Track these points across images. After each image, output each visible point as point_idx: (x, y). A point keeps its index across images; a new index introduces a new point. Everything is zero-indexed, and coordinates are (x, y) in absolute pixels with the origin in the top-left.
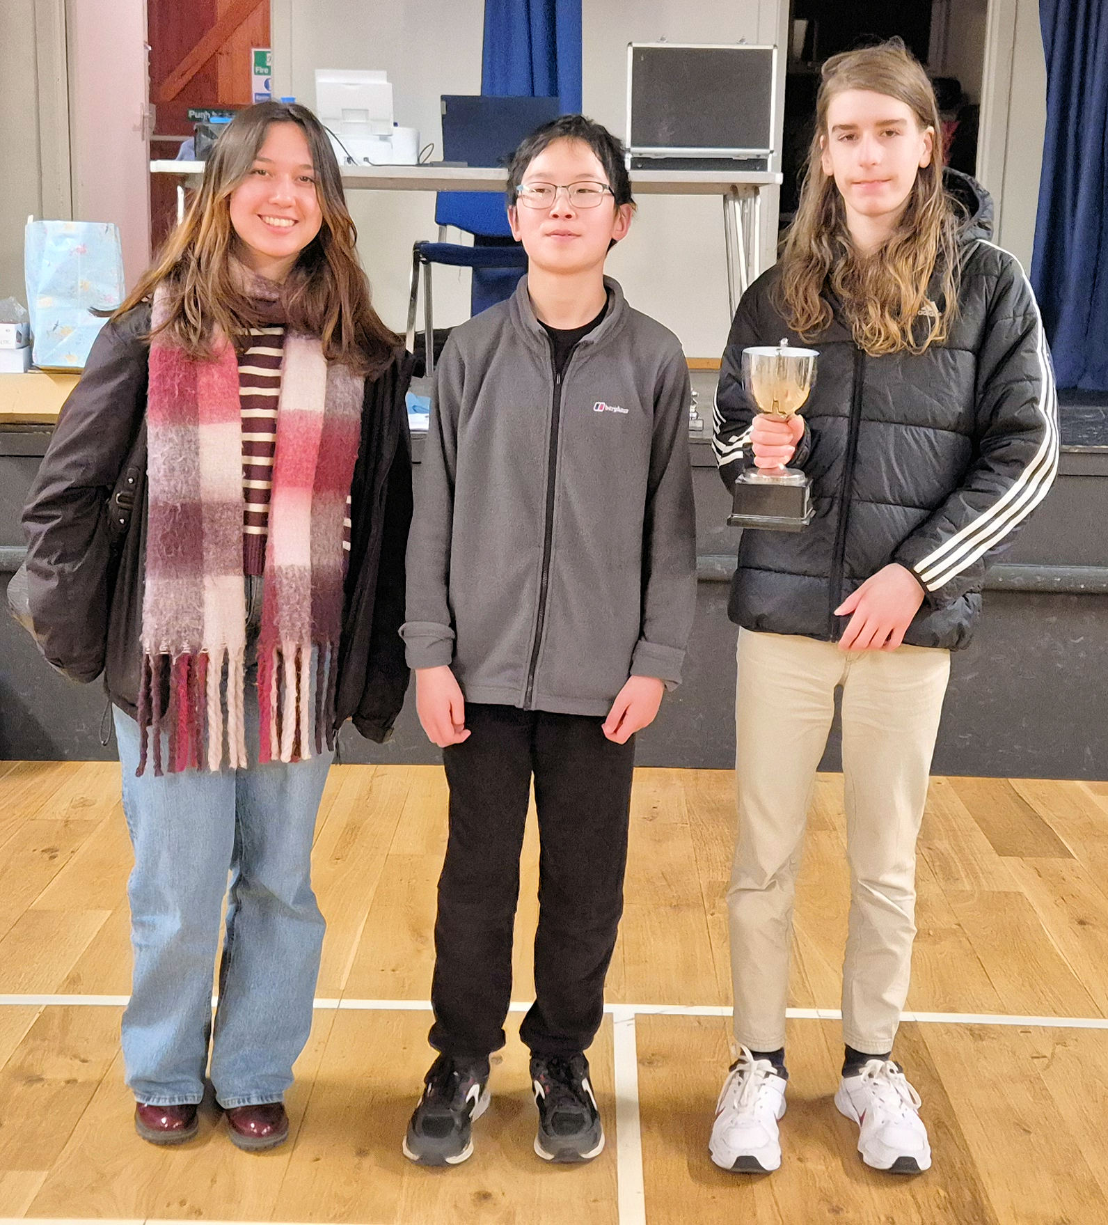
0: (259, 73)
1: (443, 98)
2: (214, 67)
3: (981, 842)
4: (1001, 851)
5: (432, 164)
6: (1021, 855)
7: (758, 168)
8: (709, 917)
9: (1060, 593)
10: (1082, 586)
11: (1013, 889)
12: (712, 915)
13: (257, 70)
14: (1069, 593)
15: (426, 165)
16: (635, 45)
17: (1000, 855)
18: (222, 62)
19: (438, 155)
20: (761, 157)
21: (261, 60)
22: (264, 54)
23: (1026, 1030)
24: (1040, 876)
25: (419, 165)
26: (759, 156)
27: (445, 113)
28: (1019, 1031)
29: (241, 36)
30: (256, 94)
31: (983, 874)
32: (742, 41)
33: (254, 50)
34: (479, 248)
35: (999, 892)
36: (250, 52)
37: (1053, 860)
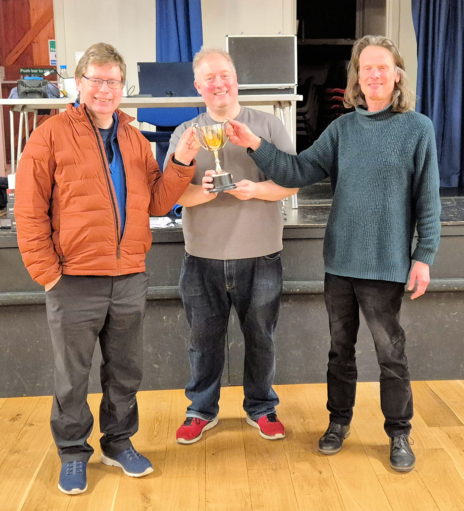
0: (52, 51)
1: (138, 64)
2: (32, 48)
4: (429, 425)
5: (135, 96)
6: (439, 425)
7: (290, 93)
8: (292, 475)
9: (446, 292)
10: (456, 288)
11: (439, 447)
12: (293, 473)
13: (51, 50)
14: (450, 292)
15: (132, 97)
16: (229, 36)
17: (429, 426)
18: (35, 46)
19: (137, 91)
20: (291, 88)
21: (53, 45)
22: (54, 42)
24: (450, 438)
25: (128, 97)
26: (290, 87)
27: (140, 71)
29: (43, 35)
30: (52, 61)
31: (422, 438)
32: (280, 33)
33: (49, 40)
34: (158, 132)
35: (432, 449)
36: (47, 41)
37: (455, 427)
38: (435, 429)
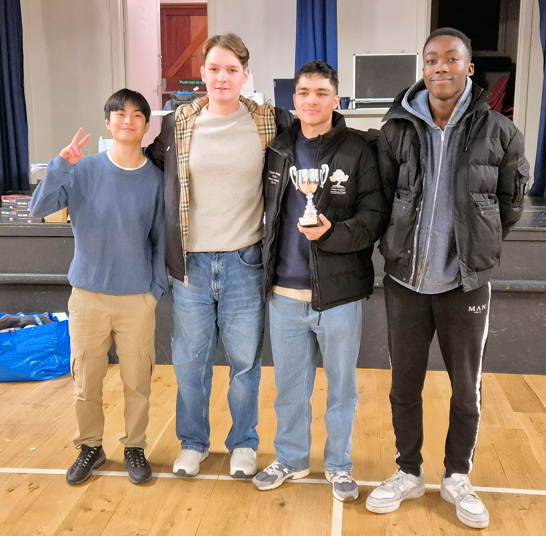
1: (275, 80)
2: (190, 62)
3: (507, 405)
6: (524, 411)
8: (381, 439)
9: (544, 293)
11: (519, 428)
16: (356, 55)
17: (514, 411)
18: (193, 60)
23: (518, 496)
24: (532, 421)
27: (275, 86)
28: (515, 496)
31: (506, 420)
32: (403, 52)
35: (513, 429)
37: (539, 414)
38: (520, 414)
